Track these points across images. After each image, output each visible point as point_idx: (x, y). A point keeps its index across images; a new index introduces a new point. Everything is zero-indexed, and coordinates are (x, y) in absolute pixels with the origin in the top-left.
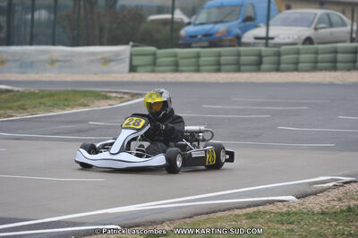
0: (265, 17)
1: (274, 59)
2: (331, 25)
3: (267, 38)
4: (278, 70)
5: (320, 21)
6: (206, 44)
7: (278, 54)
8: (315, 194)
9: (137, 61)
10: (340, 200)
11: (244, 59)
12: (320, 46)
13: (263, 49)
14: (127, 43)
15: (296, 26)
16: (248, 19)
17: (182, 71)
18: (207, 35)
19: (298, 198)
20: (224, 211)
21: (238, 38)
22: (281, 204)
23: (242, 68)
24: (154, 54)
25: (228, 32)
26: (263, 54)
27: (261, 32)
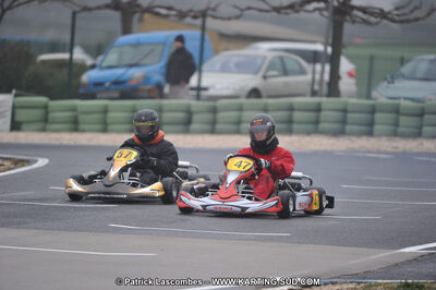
1: (208, 116)
2: (285, 72)
3: (199, 89)
4: (213, 131)
5: (271, 67)
6: (116, 95)
7: (214, 111)
9: (22, 115)
11: (167, 116)
12: (271, 101)
13: (194, 103)
14: (9, 91)
15: (239, 72)
17: (84, 131)
18: (117, 82)
21: (160, 87)
23: (165, 127)
24: (45, 107)
25: (146, 79)
26: (193, 109)
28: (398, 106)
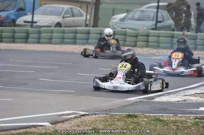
0: (32, 9)
1: (37, 35)
2: (73, 16)
3: (32, 22)
4: (39, 43)
5: (66, 13)
7: (40, 33)
8: (63, 122)
10: (78, 126)
11: (17, 35)
12: (66, 29)
13: (30, 29)
16: (21, 9)
19: (52, 124)
20: (4, 131)
21: (14, 21)
22: (41, 127)
23: (16, 40)
25: (7, 17)
26: (30, 32)
27: (28, 18)
28: (126, 32)
